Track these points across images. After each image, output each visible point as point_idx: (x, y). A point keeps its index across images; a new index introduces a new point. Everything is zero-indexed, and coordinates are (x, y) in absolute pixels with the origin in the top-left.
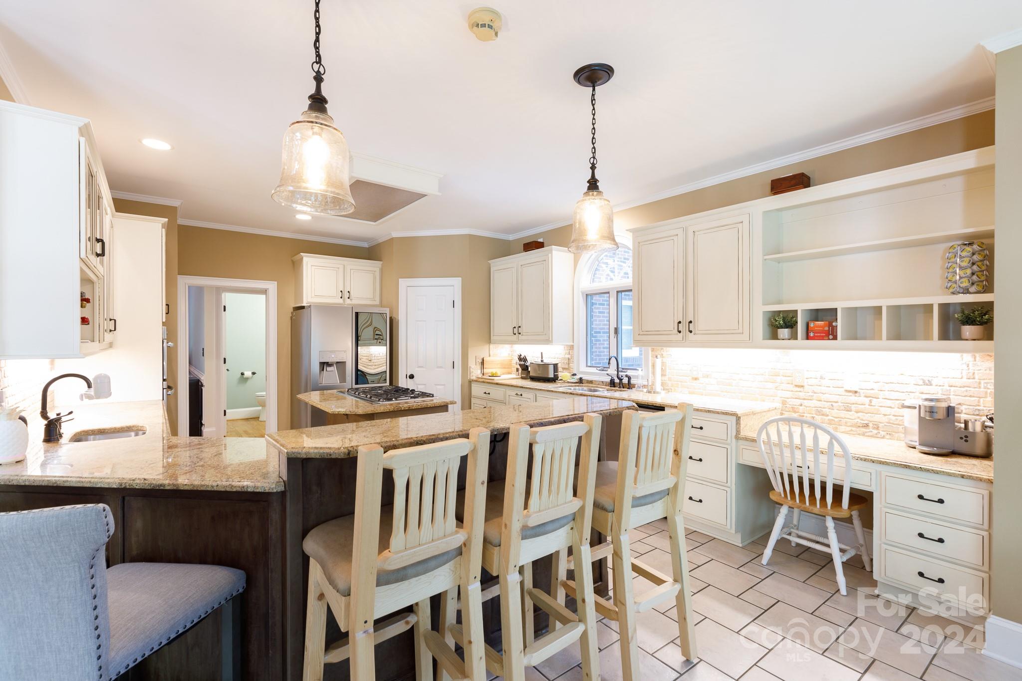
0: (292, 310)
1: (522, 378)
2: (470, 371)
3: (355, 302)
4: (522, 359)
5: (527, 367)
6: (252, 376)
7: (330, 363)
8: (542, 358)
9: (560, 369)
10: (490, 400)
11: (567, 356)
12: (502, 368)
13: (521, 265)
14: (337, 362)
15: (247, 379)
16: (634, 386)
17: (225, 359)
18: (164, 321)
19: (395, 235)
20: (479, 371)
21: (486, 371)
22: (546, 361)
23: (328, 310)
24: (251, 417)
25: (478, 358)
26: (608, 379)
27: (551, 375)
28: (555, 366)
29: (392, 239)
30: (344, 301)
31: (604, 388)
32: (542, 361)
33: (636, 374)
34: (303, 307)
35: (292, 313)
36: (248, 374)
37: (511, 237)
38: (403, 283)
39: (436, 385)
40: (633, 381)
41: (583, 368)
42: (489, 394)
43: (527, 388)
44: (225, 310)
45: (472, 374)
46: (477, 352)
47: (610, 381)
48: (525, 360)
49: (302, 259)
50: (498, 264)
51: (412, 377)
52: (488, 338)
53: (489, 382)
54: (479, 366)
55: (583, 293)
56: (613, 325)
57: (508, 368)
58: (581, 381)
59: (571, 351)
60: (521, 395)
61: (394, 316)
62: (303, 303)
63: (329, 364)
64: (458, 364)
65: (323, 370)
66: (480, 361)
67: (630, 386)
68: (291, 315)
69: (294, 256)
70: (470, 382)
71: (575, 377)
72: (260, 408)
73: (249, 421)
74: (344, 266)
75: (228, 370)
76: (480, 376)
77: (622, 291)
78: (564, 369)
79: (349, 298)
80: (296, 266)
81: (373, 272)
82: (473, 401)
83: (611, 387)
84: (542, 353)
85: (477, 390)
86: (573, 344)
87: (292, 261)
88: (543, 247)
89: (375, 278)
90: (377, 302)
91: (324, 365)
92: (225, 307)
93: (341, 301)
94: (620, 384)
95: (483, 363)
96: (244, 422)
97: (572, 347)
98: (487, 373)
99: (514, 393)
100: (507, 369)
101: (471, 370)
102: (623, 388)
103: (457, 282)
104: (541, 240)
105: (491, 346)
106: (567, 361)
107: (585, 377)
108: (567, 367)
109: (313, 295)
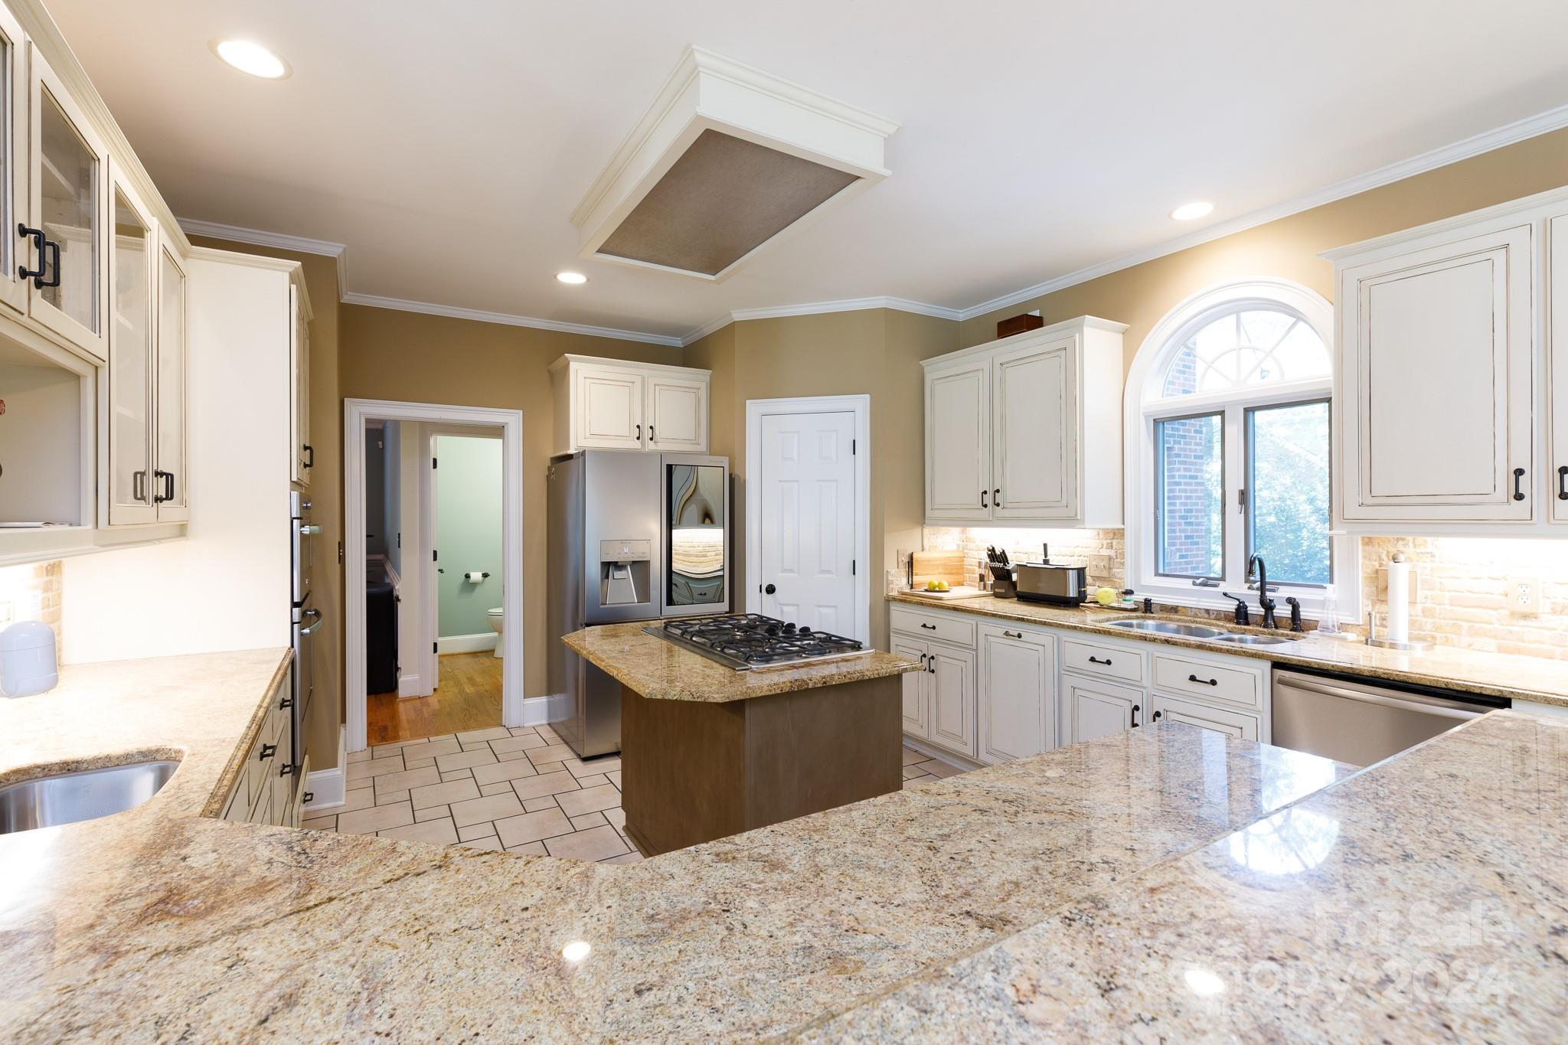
0: (548, 463)
1: (997, 595)
2: (887, 580)
3: (661, 446)
4: (997, 556)
5: (1009, 573)
6: (483, 581)
7: (619, 564)
8: (1046, 556)
9: (1089, 580)
10: (935, 640)
11: (1105, 552)
12: (949, 574)
13: (1002, 364)
14: (633, 562)
15: (475, 584)
16: (1312, 625)
17: (435, 553)
18: (294, 479)
19: (739, 315)
20: (904, 580)
21: (916, 579)
22: (1055, 561)
23: (615, 459)
24: (480, 650)
25: (903, 554)
26: (1231, 606)
27: (1072, 593)
28: (1081, 572)
29: (732, 327)
30: (643, 444)
31: (1222, 626)
32: (1046, 562)
33: (1321, 598)
34: (570, 457)
35: (549, 469)
36: (476, 576)
37: (962, 315)
38: (754, 409)
39: (818, 606)
40: (1305, 613)
41: (1149, 579)
42: (934, 628)
43: (1035, 622)
44: (435, 466)
45: (891, 586)
46: (901, 542)
47: (1236, 610)
48: (1003, 558)
49: (567, 367)
50: (938, 368)
51: (771, 590)
52: (920, 514)
53: (929, 602)
54: (903, 571)
55: (1147, 417)
56: (1235, 485)
57: (957, 574)
58: (1148, 606)
59: (1115, 542)
60: (1019, 636)
61: (737, 472)
62: (569, 449)
63: (618, 566)
64: (864, 567)
65: (607, 577)
66: (906, 559)
67: (1297, 624)
68: (547, 473)
69: (552, 362)
70: (889, 600)
71: (1128, 597)
72: (496, 634)
73: (478, 657)
74: (643, 379)
75: (441, 571)
76: (907, 590)
77: (1253, 409)
78: (1095, 578)
79: (651, 439)
80: (557, 381)
81: (695, 391)
82: (894, 640)
83: (1238, 623)
84: (1045, 546)
85: (903, 618)
86: (1123, 527)
87: (549, 372)
88: (1042, 326)
89: (698, 401)
90: (703, 447)
91: (608, 567)
92: (435, 461)
93: (637, 445)
94: (1265, 618)
95: (911, 563)
96: (469, 660)
97: (1119, 534)
98: (920, 584)
99: (1000, 632)
100: (956, 577)
101: (890, 578)
102: (1276, 627)
103: (861, 403)
104: (1037, 313)
105: (926, 530)
106: (1105, 563)
107: (1157, 599)
108: (1105, 574)
109: (588, 435)
